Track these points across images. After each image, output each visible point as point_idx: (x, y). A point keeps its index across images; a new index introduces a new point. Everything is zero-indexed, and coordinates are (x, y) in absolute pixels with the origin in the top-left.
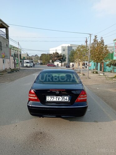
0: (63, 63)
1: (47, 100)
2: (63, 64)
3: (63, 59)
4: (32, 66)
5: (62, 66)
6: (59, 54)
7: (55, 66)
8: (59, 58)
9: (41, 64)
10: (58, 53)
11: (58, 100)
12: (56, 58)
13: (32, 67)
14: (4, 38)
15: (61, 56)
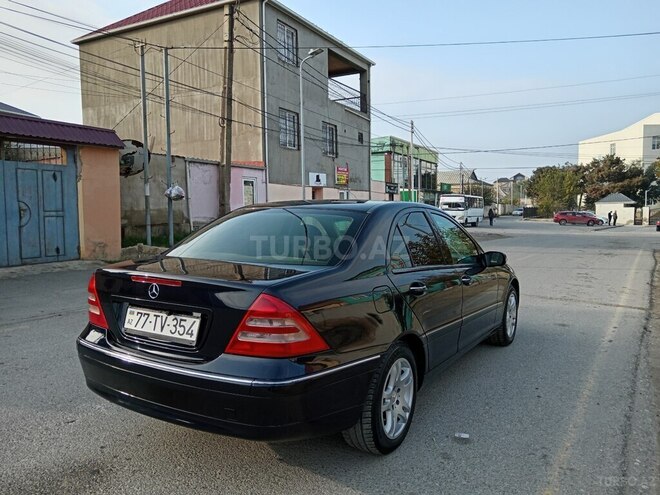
0: (646, 210)
1: (127, 326)
2: (646, 215)
3: (645, 185)
4: (474, 220)
5: (638, 222)
6: (628, 162)
7: (596, 222)
8: (626, 182)
9: (529, 213)
10: (618, 161)
11: (158, 331)
12: (606, 184)
13: (474, 225)
14: (349, 111)
15: (635, 172)
